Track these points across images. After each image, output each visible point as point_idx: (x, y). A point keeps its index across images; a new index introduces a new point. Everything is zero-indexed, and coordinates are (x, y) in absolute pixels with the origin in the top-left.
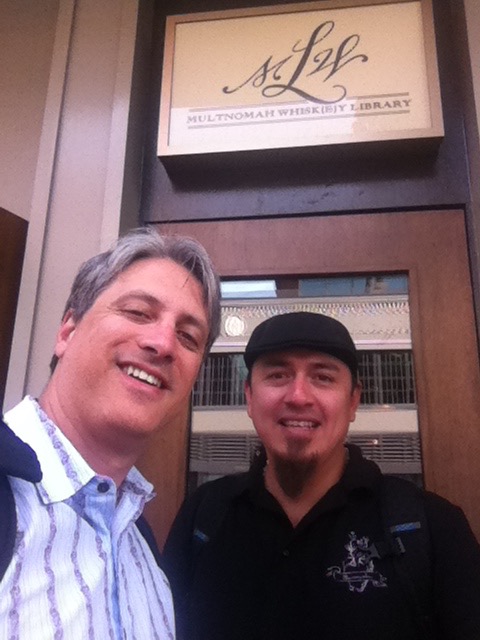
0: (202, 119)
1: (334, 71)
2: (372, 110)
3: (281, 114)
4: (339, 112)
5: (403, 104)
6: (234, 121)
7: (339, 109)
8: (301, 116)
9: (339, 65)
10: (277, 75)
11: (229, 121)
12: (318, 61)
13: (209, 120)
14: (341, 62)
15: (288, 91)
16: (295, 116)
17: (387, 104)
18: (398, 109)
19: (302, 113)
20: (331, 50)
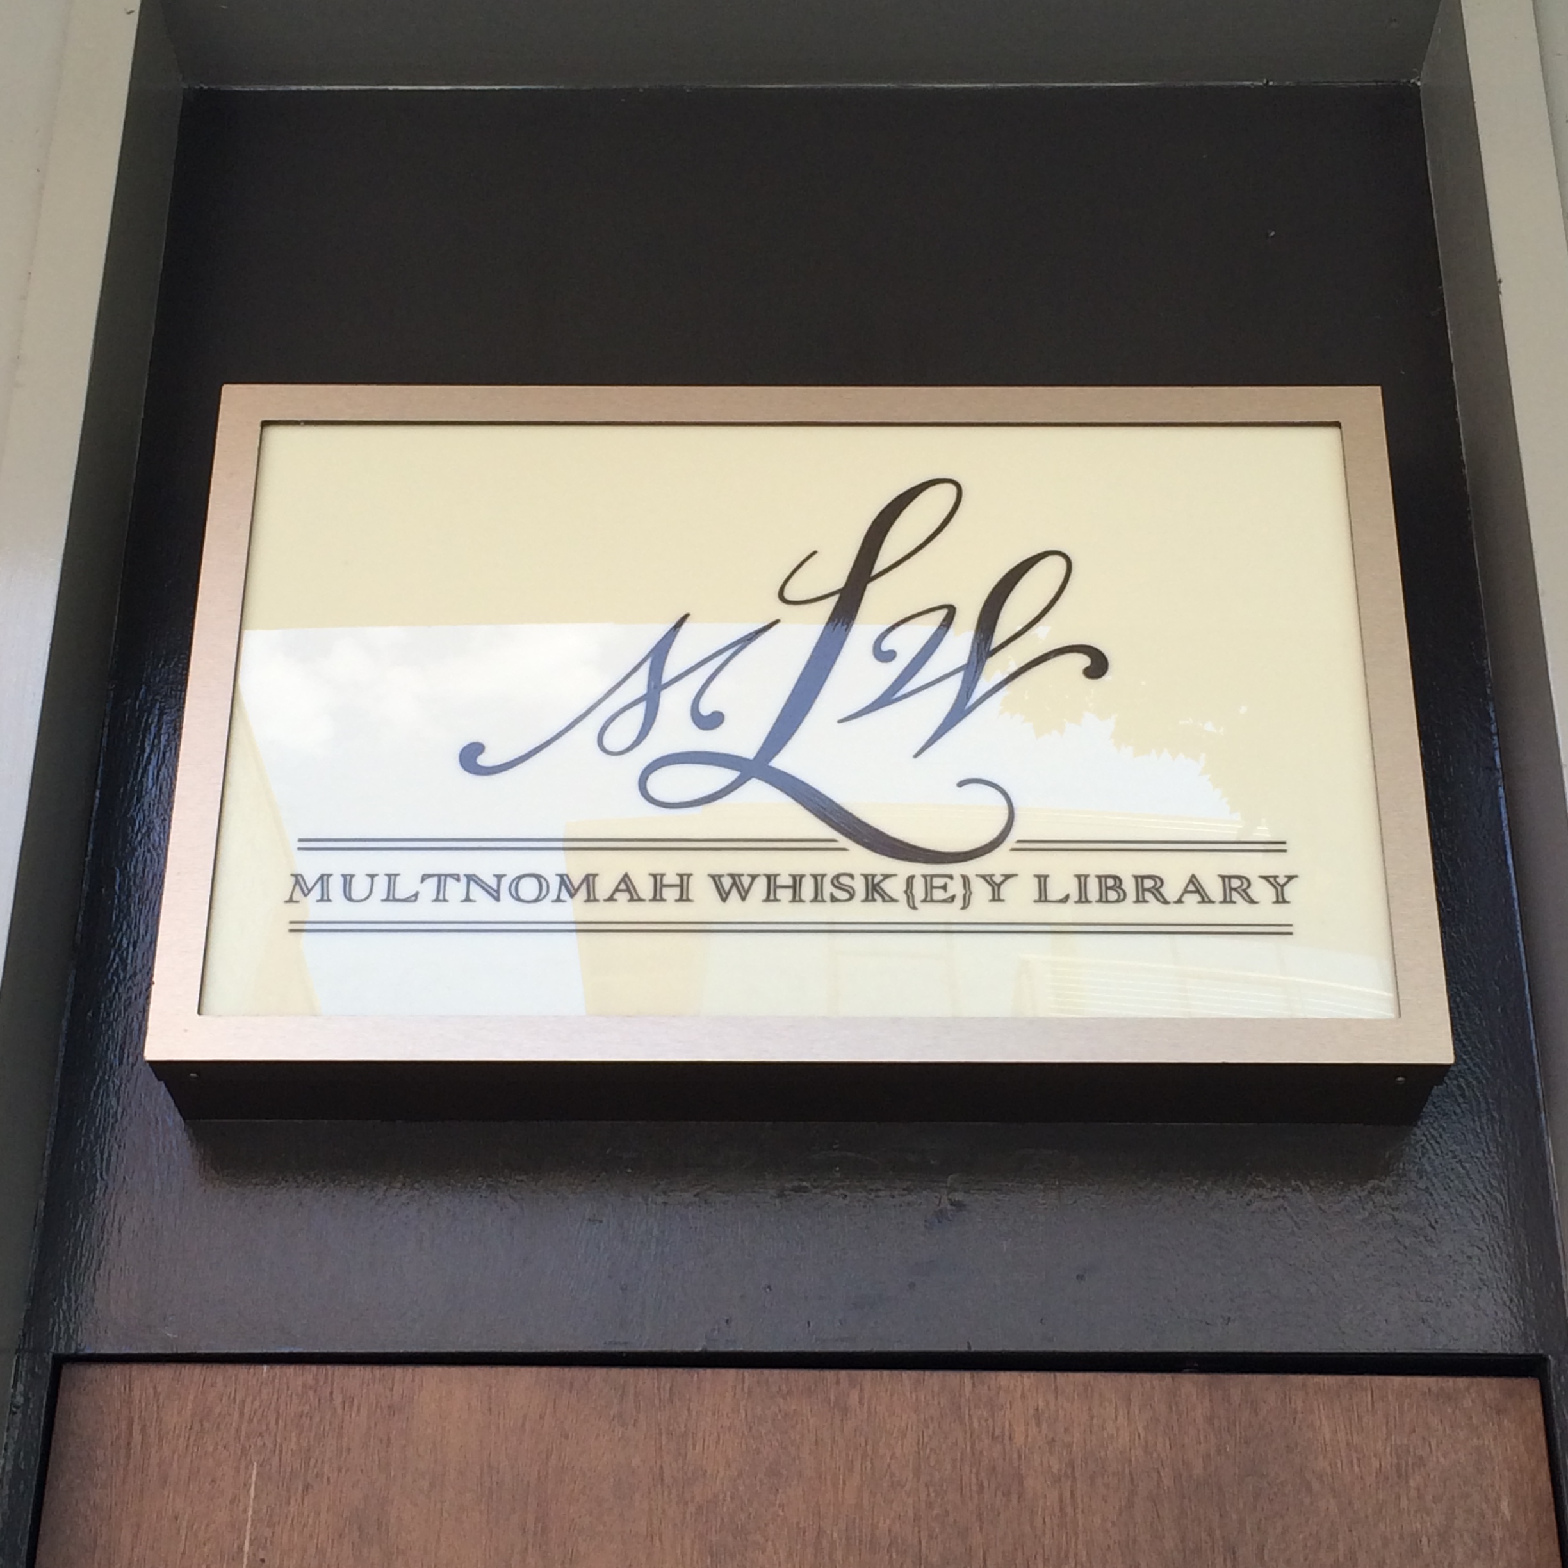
0: (360, 888)
1: (959, 712)
2: (1128, 912)
3: (724, 896)
4: (982, 908)
5: (1263, 892)
6: (507, 909)
7: (981, 890)
8: (809, 912)
9: (984, 684)
10: (706, 709)
11: (483, 908)
12: (889, 656)
13: (390, 898)
14: (995, 669)
15: (756, 788)
16: (784, 910)
17: (1194, 885)
18: (1239, 912)
19: (817, 898)
20: (951, 611)
